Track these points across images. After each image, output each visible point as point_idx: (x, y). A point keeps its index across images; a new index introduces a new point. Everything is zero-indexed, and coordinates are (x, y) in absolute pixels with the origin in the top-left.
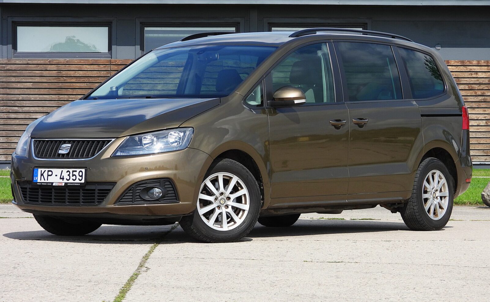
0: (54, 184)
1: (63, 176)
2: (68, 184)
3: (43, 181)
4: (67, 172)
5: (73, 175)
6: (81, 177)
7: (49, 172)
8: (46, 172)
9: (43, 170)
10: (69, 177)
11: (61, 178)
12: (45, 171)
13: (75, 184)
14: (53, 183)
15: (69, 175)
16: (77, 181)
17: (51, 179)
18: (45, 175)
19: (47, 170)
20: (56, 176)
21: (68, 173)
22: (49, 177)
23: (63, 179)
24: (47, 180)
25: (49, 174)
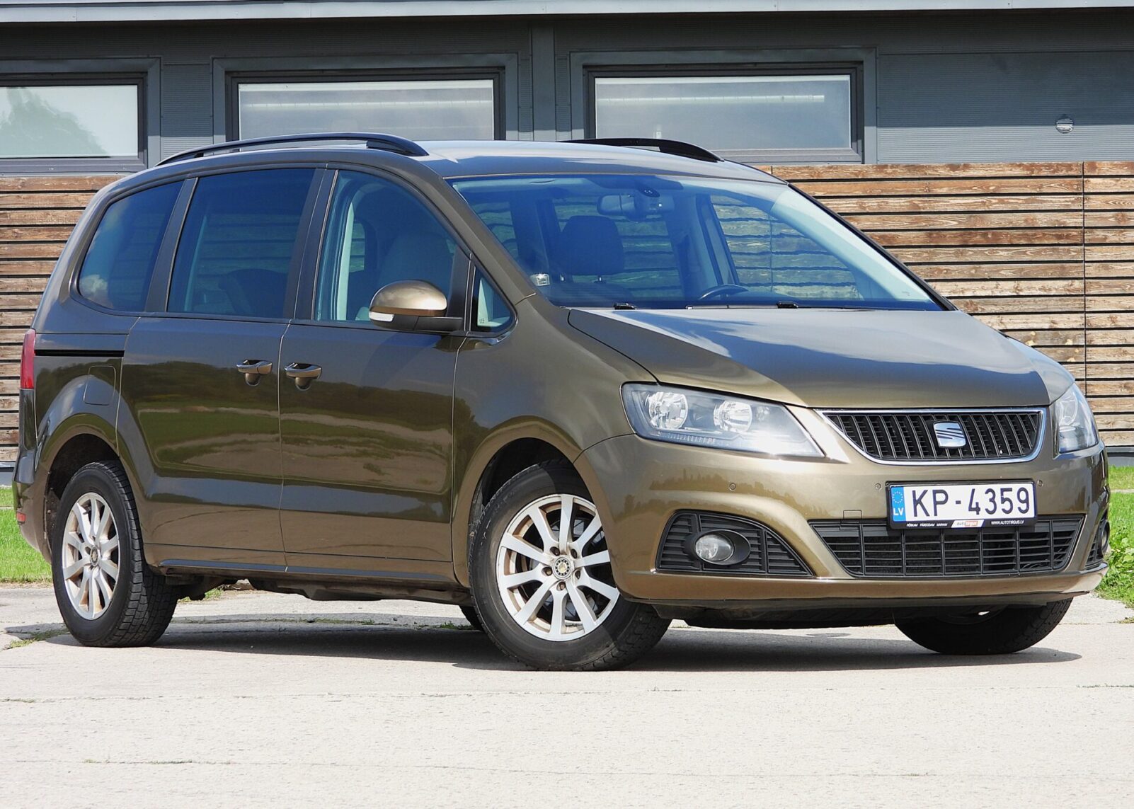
0: (954, 526)
1: (977, 504)
2: (993, 523)
3: (921, 517)
4: (987, 492)
5: (1003, 500)
6: (1025, 504)
7: (937, 495)
8: (929, 496)
9: (919, 490)
10: (992, 504)
11: (971, 509)
12: (925, 492)
13: (1012, 522)
14: (952, 522)
15: (992, 500)
16: (1016, 514)
17: (945, 514)
18: (928, 501)
19: (930, 489)
20: (958, 502)
21: (990, 495)
22: (938, 506)
23: (977, 510)
24: (936, 515)
25: (937, 500)
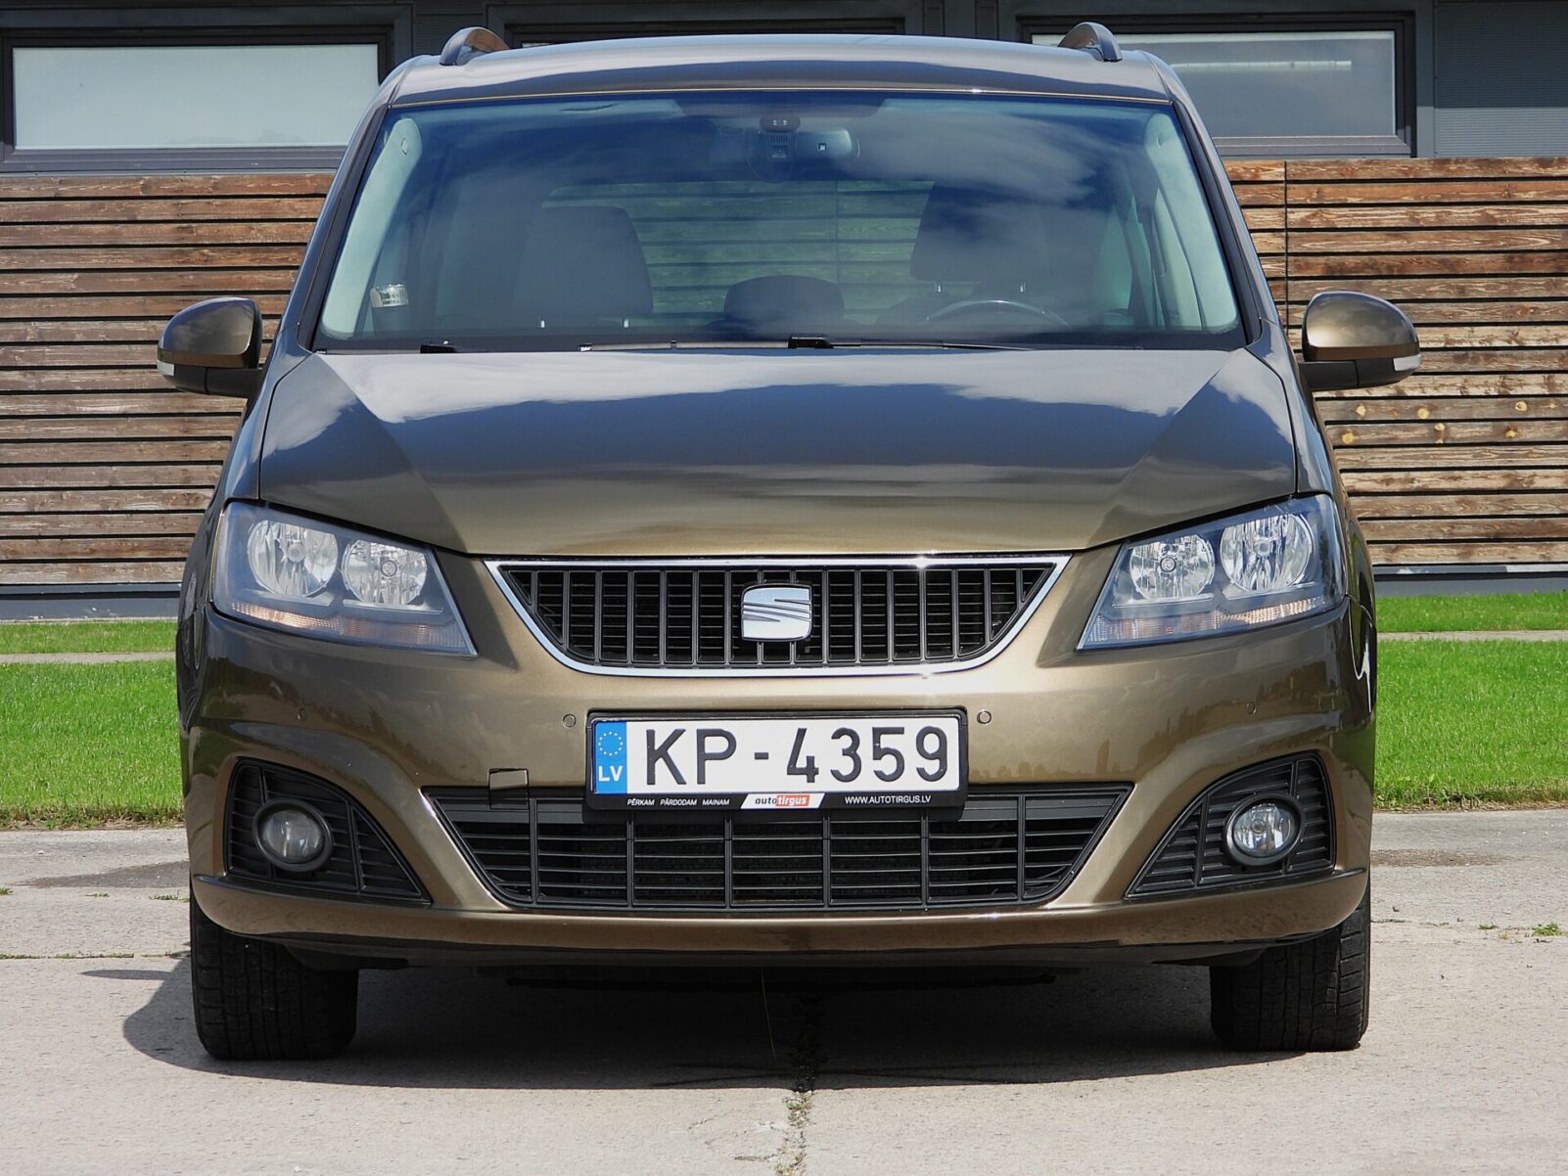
0: (748, 804)
1: (810, 758)
2: (848, 800)
3: (665, 784)
4: (838, 735)
5: (879, 753)
6: (937, 762)
7: (708, 740)
8: (687, 741)
9: (664, 728)
10: (849, 759)
11: (792, 770)
12: (678, 733)
13: (900, 799)
14: (742, 797)
15: (851, 752)
16: (910, 782)
17: (722, 779)
18: (683, 752)
19: (692, 726)
20: (761, 756)
21: (846, 742)
22: (708, 764)
23: (811, 772)
24: (701, 780)
25: (708, 750)
